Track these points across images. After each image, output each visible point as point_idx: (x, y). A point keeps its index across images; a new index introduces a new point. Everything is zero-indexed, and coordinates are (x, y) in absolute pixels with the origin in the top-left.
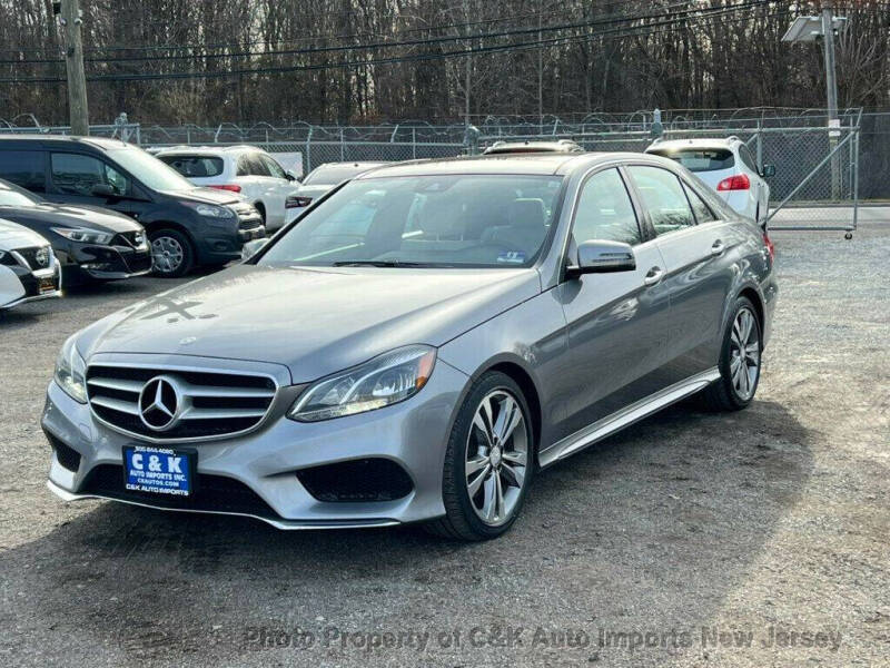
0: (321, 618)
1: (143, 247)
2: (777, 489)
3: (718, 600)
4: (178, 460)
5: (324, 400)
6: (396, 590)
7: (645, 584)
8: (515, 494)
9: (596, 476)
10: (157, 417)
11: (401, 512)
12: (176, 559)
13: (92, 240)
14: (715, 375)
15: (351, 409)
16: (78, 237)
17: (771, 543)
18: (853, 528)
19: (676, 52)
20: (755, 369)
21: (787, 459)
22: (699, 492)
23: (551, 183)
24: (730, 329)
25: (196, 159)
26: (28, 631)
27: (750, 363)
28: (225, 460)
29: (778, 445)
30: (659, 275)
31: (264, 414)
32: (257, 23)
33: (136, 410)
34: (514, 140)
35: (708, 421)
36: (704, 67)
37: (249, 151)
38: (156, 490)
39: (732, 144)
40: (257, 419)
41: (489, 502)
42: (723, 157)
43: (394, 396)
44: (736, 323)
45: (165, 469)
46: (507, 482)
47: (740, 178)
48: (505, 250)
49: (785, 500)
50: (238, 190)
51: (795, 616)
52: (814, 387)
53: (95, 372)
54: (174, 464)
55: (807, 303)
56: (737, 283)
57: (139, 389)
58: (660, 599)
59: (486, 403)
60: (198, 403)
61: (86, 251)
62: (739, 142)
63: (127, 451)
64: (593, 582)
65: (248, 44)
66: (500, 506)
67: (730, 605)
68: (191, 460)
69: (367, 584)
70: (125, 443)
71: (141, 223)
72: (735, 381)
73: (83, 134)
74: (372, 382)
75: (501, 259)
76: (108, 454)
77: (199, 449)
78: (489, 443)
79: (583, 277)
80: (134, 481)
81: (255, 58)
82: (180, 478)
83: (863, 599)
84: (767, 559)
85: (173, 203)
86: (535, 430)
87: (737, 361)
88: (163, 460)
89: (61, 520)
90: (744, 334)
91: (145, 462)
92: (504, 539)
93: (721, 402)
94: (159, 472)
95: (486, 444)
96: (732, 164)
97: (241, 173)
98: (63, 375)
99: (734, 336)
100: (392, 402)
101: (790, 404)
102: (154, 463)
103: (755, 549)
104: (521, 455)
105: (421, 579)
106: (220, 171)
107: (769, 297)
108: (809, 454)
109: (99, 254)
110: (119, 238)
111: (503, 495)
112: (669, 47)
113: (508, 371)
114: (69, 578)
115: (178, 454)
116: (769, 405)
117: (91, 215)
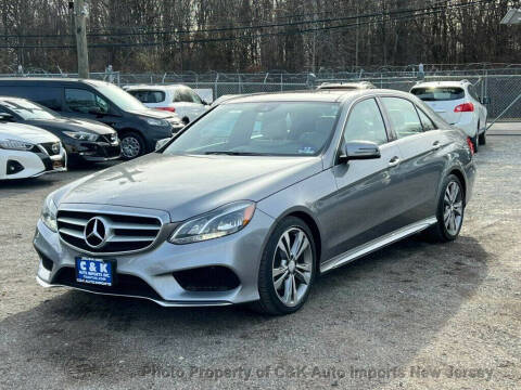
0: (181, 358)
1: (116, 143)
2: (462, 288)
3: (414, 352)
4: (106, 265)
5: (191, 232)
6: (228, 342)
7: (373, 342)
8: (304, 288)
9: (357, 279)
10: (94, 240)
11: (233, 297)
12: (106, 323)
13: (86, 138)
14: (433, 220)
15: (205, 237)
16: (78, 136)
17: (453, 320)
18: (504, 311)
19: (439, 30)
20: (459, 217)
21: (472, 270)
22: (415, 289)
23: (333, 107)
24: (443, 193)
25: (150, 92)
26: (14, 361)
27: (456, 214)
28: (133, 266)
29: (468, 262)
30: (397, 161)
31: (154, 239)
32: (194, 14)
33: (82, 236)
34: (335, 82)
35: (429, 248)
36: (457, 39)
37: (182, 88)
38: (93, 282)
39: (463, 85)
40: (150, 242)
41: (288, 293)
42: (458, 92)
43: (231, 230)
44: (448, 190)
45: (98, 270)
46: (299, 281)
47: (468, 104)
48: (304, 145)
49: (466, 294)
50: (173, 111)
51: (458, 362)
52: (496, 228)
53: (61, 214)
54: (103, 268)
55: (504, 179)
56: (449, 166)
57: (84, 224)
58: (381, 351)
59: (286, 234)
60: (118, 233)
61: (82, 145)
62: (468, 83)
63: (78, 260)
64: (343, 340)
65: (189, 25)
66: (295, 295)
67: (421, 355)
68: (113, 266)
69: (213, 339)
70: (77, 255)
71: (115, 129)
72: (446, 225)
73: (86, 78)
74: (217, 222)
75: (300, 151)
76: (68, 261)
77: (118, 259)
78: (288, 259)
79: (350, 162)
80: (81, 276)
81: (192, 34)
82: (107, 275)
83: (501, 354)
84: (449, 329)
85: (135, 118)
86: (317, 251)
87: (448, 212)
88: (97, 265)
89: (45, 299)
90: (453, 197)
91: (87, 266)
92: (297, 315)
93: (438, 236)
94: (95, 272)
95: (286, 259)
96: (463, 96)
97: (176, 101)
98: (46, 215)
99: (446, 198)
100: (229, 233)
101: (481, 238)
102: (92, 267)
103: (442, 323)
104: (308, 265)
105: (244, 337)
106: (163, 99)
107: (470, 175)
108: (485, 268)
109: (90, 147)
110: (101, 138)
111: (297, 288)
112: (435, 27)
113: (300, 216)
114: (43, 332)
115: (105, 262)
116: (468, 239)
117: (86, 124)
